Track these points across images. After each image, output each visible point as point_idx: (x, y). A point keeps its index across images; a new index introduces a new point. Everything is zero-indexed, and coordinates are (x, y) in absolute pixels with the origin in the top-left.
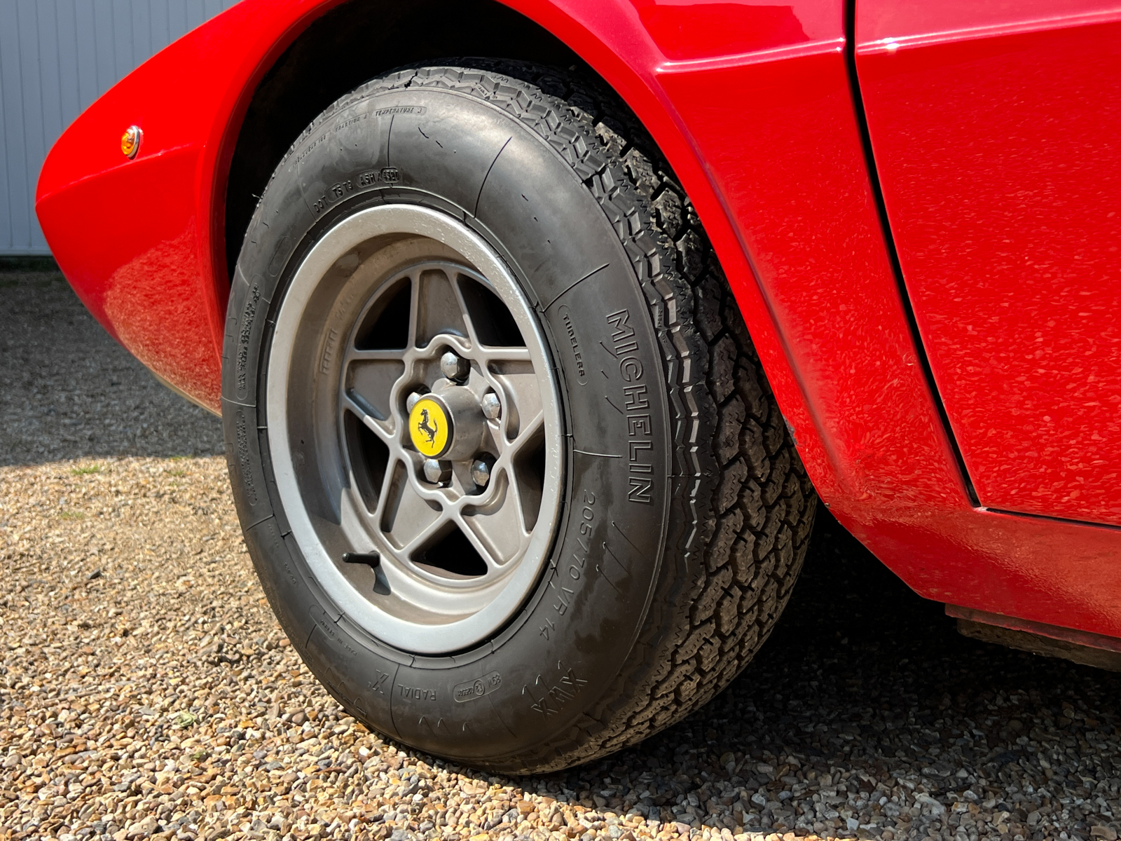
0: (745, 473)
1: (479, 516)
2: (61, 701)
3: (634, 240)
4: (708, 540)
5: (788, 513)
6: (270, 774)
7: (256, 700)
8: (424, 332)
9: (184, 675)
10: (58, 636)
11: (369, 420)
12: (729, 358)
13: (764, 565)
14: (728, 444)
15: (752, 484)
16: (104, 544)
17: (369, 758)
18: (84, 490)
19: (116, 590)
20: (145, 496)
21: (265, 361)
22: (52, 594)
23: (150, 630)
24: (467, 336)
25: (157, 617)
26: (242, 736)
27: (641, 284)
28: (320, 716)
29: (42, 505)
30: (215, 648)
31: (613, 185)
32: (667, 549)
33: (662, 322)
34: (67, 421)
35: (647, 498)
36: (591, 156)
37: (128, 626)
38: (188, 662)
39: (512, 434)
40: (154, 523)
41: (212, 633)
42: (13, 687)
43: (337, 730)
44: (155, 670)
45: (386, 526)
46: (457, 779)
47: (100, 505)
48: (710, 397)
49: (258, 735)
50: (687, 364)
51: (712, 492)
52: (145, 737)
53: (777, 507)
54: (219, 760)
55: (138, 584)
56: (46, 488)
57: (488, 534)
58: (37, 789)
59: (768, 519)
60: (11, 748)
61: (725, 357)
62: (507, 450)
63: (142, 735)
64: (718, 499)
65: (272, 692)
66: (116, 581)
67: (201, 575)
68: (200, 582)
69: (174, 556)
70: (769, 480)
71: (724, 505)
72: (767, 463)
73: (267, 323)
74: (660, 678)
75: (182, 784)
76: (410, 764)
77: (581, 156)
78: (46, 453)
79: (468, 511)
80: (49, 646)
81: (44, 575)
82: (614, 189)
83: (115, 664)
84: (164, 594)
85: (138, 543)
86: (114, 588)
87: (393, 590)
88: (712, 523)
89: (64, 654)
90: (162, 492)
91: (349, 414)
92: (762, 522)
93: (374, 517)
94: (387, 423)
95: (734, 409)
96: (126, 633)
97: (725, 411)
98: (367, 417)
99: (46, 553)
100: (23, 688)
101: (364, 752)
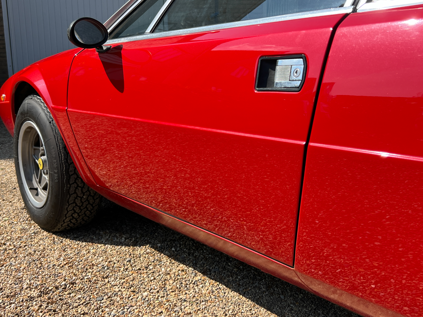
3: (56, 134)
4: (68, 189)
11: (36, 161)
13: (86, 193)
14: (71, 171)
15: (78, 179)
27: (56, 142)
32: (61, 190)
33: (59, 149)
35: (57, 181)
45: (40, 182)
48: (67, 163)
51: (68, 181)
71: (71, 182)
82: (54, 124)
87: (39, 195)
88: (69, 186)
91: (34, 159)
93: (38, 180)
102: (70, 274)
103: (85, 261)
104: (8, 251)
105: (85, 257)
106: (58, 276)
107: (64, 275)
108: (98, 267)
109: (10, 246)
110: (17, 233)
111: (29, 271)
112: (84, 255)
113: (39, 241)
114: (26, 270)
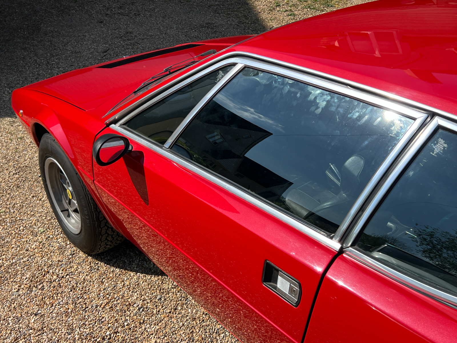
2: (22, 223)
4: (100, 231)
6: (50, 248)
7: (57, 225)
9: (47, 215)
10: (27, 200)
11: (64, 185)
22: (29, 183)
23: (45, 199)
26: (49, 237)
27: (84, 193)
33: (88, 200)
35: (89, 225)
37: (41, 197)
38: (49, 211)
44: (42, 214)
46: (80, 251)
48: (97, 212)
49: (52, 237)
51: (99, 225)
54: (43, 243)
58: (13, 248)
60: (10, 236)
63: (33, 235)
71: (102, 226)
73: (44, 167)
75: (35, 249)
76: (74, 247)
81: (30, 175)
83: (35, 210)
87: (71, 217)
89: (27, 206)
91: (61, 182)
96: (40, 200)
102: (111, 318)
103: (122, 298)
104: (53, 283)
105: (121, 293)
106: (102, 322)
107: (107, 320)
108: (134, 308)
109: (53, 275)
110: (56, 254)
111: (76, 315)
112: (120, 290)
113: (77, 267)
114: (74, 313)
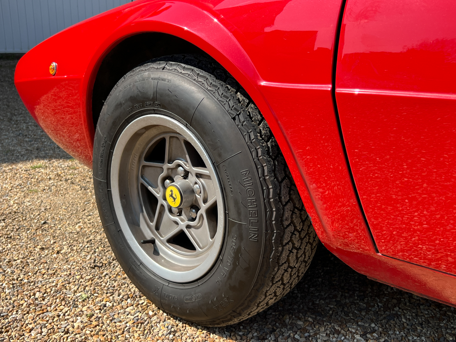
0: (293, 229)
1: (192, 229)
2: (36, 287)
3: (251, 142)
4: (279, 255)
5: (309, 239)
6: (116, 324)
7: (109, 286)
8: (171, 158)
9: (82, 274)
10: (32, 254)
12: (287, 187)
13: (300, 259)
14: (286, 220)
15: (295, 233)
16: (47, 206)
17: (153, 316)
18: (37, 177)
19: (53, 230)
20: (61, 180)
21: (109, 165)
22: (28, 232)
23: (67, 251)
24: (187, 162)
25: (70, 245)
26: (105, 306)
27: (254, 160)
28: (134, 296)
29: (21, 185)
30: (93, 261)
31: (243, 120)
32: (263, 258)
33: (262, 175)
34: (27, 139)
35: (256, 239)
36: (235, 108)
37: (59, 249)
38: (83, 267)
39: (205, 201)
40: (65, 194)
41: (91, 253)
42: (17, 279)
43: (140, 302)
44: (70, 271)
45: (157, 228)
46: (185, 326)
47: (44, 185)
48: (280, 203)
49: (111, 305)
50: (271, 190)
51: (280, 238)
52: (69, 305)
53: (305, 238)
54: (97, 317)
55: (61, 227)
56: (21, 176)
57: (196, 236)
58: (31, 330)
59: (301, 243)
60: (19, 310)
61: (286, 187)
62: (204, 207)
63: (67, 304)
64: (283, 240)
65: (115, 282)
66: (53, 225)
67: (85, 223)
68: (85, 226)
69: (74, 212)
70: (302, 229)
71: (285, 242)
72: (301, 224)
73: (110, 152)
74: (261, 301)
75: (84, 329)
76: (168, 319)
77: (231, 107)
78: (20, 156)
79: (188, 227)
80: (29, 259)
81: (25, 222)
82: (244, 122)
83: (55, 268)
84: (71, 233)
85: (60, 205)
86: (52, 229)
87: (160, 253)
88: (280, 249)
89: (35, 263)
90: (67, 179)
91: (142, 185)
92: (299, 245)
93: (153, 224)
94: (157, 189)
95: (289, 206)
96: (58, 252)
97: (286, 208)
98: (150, 187)
99: (24, 211)
100: (21, 280)
101: (151, 313)
